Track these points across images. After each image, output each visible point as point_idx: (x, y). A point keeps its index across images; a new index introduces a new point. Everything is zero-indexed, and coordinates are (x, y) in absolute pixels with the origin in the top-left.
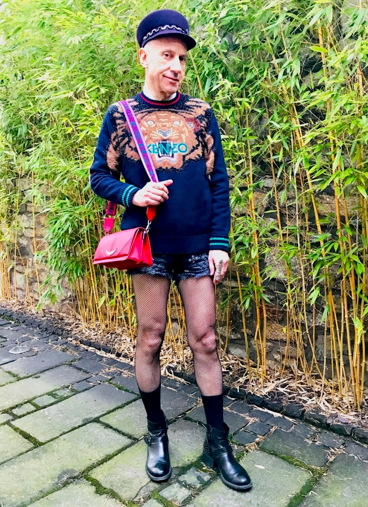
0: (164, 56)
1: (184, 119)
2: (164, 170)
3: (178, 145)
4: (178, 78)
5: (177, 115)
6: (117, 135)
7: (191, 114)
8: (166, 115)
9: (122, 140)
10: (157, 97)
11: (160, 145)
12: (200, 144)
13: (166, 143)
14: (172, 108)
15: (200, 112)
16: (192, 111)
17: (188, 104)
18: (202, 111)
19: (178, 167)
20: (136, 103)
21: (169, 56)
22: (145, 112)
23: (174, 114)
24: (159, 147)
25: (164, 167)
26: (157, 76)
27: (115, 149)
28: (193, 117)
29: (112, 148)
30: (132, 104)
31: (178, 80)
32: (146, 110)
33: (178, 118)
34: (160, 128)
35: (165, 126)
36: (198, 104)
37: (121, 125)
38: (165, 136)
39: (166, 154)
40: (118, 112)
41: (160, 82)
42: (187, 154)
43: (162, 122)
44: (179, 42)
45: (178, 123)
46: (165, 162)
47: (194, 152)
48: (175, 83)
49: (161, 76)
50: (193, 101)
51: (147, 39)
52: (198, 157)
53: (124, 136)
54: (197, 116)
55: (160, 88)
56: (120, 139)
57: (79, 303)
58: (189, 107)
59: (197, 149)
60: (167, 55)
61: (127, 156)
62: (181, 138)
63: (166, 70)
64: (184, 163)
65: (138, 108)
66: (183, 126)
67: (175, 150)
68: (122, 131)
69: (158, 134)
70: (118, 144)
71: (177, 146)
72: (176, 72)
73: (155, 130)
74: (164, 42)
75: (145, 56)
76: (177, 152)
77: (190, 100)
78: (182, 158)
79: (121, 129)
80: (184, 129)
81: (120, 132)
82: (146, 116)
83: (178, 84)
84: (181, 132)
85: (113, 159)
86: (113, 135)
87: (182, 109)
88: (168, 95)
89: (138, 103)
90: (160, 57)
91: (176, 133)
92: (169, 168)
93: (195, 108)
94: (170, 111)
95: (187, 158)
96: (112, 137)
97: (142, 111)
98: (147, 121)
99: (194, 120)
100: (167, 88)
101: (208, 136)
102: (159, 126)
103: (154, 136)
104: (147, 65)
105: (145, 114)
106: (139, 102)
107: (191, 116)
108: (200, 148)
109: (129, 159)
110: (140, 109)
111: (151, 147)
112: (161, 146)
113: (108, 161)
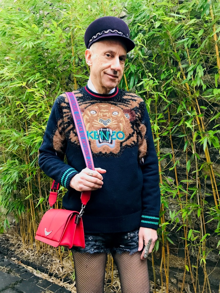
0: (106, 56)
1: (122, 110)
2: (104, 154)
3: (117, 132)
4: (118, 75)
5: (116, 106)
6: (63, 121)
7: (127, 106)
8: (107, 107)
9: (67, 127)
10: (99, 90)
11: (100, 132)
12: (135, 132)
13: (106, 131)
14: (112, 101)
15: (135, 104)
16: (129, 104)
17: (125, 97)
18: (136, 104)
19: (116, 152)
20: (80, 95)
21: (110, 56)
22: (89, 103)
23: (114, 106)
24: (100, 134)
25: (104, 152)
26: (99, 73)
27: (61, 133)
28: (129, 108)
29: (58, 133)
30: (76, 95)
31: (117, 77)
32: (90, 101)
33: (117, 109)
34: (101, 118)
35: (106, 116)
36: (133, 98)
37: (67, 114)
38: (106, 124)
39: (106, 140)
40: (65, 102)
41: (101, 78)
42: (124, 141)
43: (103, 112)
44: (120, 45)
45: (117, 113)
46: (105, 147)
47: (130, 139)
48: (115, 80)
49: (102, 73)
50: (129, 95)
51: (92, 41)
52: (133, 143)
53: (69, 123)
54: (132, 108)
55: (101, 83)
56: (65, 125)
57: (21, 228)
58: (126, 100)
59: (133, 136)
60: (108, 55)
61: (71, 140)
62: (119, 127)
63: (107, 68)
64: (121, 148)
65: (82, 99)
66: (121, 116)
67: (114, 137)
68: (68, 119)
69: (99, 122)
70: (64, 129)
71: (116, 134)
72: (116, 70)
73: (97, 119)
74: (107, 44)
75: (90, 56)
76: (115, 139)
77: (126, 94)
78: (119, 144)
79: (67, 117)
80: (122, 119)
81: (66, 120)
82: (89, 107)
83: (117, 80)
84: (120, 122)
85: (59, 142)
86: (60, 122)
87: (120, 101)
88: (108, 90)
89: (82, 95)
90: (103, 57)
91: (115, 122)
92: (108, 152)
93: (131, 101)
94: (110, 103)
95: (124, 144)
96: (59, 124)
97: (86, 102)
98: (90, 111)
99: (130, 111)
100: (108, 83)
101: (142, 125)
102: (100, 115)
103: (96, 124)
104: (92, 63)
105: (88, 105)
106: (84, 94)
107: (127, 108)
108: (135, 135)
109: (73, 143)
110: (84, 100)
111: (93, 134)
112: (102, 132)
113: (54, 144)
